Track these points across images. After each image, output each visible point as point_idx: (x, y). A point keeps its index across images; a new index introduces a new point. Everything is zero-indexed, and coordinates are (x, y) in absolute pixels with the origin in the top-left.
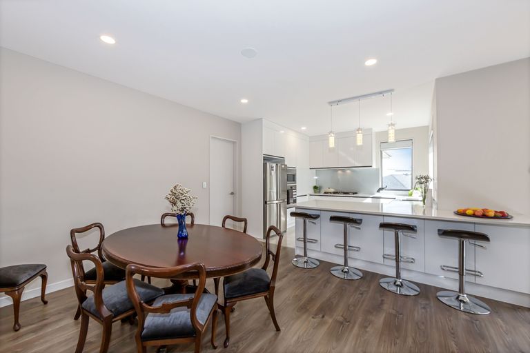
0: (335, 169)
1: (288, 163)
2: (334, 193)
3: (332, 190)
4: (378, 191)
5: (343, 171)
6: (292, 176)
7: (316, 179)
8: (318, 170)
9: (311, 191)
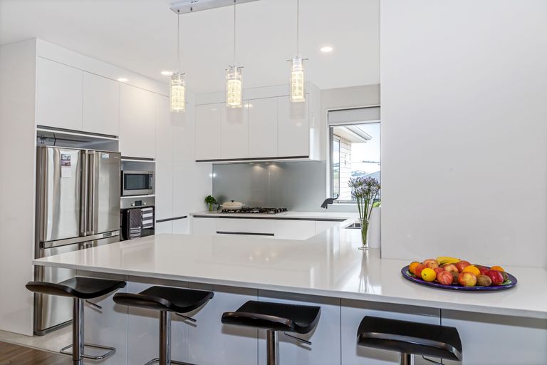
0: (249, 162)
1: (126, 149)
2: (243, 210)
3: (238, 205)
4: (324, 205)
5: (264, 165)
6: (142, 179)
7: (214, 180)
8: (218, 164)
9: (201, 208)
